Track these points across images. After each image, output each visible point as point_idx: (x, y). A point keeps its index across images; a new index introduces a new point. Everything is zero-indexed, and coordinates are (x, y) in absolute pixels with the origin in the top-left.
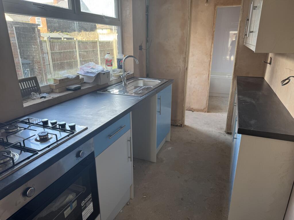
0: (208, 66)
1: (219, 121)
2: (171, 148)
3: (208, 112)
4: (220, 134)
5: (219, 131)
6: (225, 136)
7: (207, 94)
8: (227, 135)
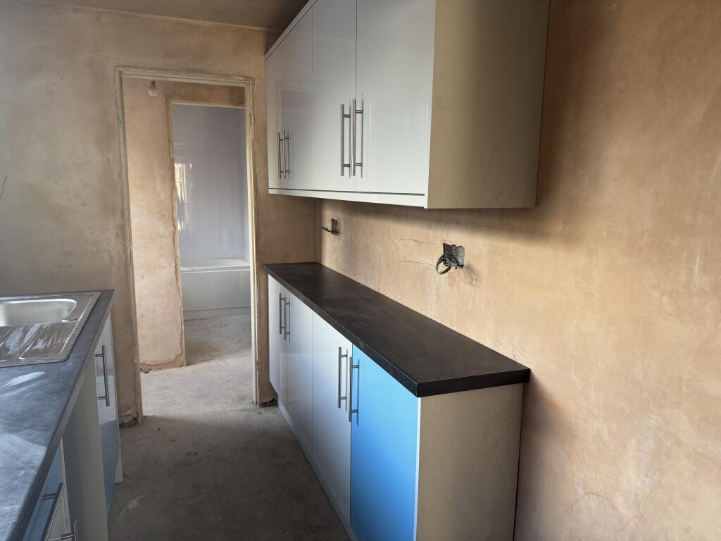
0: (172, 246)
1: (228, 381)
2: (139, 502)
3: (188, 364)
4: (246, 413)
5: (240, 407)
6: (260, 413)
7: (179, 318)
8: (262, 410)
